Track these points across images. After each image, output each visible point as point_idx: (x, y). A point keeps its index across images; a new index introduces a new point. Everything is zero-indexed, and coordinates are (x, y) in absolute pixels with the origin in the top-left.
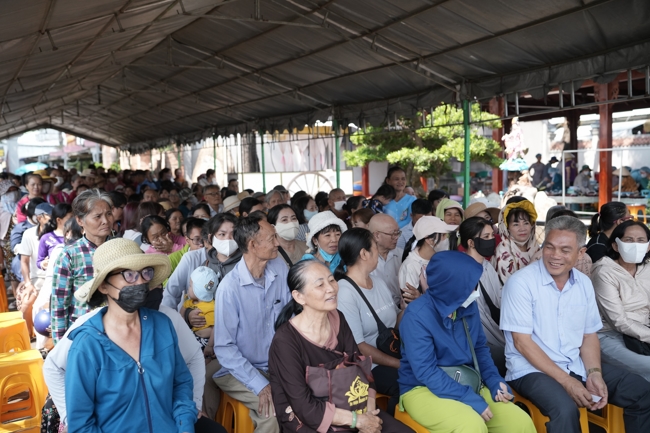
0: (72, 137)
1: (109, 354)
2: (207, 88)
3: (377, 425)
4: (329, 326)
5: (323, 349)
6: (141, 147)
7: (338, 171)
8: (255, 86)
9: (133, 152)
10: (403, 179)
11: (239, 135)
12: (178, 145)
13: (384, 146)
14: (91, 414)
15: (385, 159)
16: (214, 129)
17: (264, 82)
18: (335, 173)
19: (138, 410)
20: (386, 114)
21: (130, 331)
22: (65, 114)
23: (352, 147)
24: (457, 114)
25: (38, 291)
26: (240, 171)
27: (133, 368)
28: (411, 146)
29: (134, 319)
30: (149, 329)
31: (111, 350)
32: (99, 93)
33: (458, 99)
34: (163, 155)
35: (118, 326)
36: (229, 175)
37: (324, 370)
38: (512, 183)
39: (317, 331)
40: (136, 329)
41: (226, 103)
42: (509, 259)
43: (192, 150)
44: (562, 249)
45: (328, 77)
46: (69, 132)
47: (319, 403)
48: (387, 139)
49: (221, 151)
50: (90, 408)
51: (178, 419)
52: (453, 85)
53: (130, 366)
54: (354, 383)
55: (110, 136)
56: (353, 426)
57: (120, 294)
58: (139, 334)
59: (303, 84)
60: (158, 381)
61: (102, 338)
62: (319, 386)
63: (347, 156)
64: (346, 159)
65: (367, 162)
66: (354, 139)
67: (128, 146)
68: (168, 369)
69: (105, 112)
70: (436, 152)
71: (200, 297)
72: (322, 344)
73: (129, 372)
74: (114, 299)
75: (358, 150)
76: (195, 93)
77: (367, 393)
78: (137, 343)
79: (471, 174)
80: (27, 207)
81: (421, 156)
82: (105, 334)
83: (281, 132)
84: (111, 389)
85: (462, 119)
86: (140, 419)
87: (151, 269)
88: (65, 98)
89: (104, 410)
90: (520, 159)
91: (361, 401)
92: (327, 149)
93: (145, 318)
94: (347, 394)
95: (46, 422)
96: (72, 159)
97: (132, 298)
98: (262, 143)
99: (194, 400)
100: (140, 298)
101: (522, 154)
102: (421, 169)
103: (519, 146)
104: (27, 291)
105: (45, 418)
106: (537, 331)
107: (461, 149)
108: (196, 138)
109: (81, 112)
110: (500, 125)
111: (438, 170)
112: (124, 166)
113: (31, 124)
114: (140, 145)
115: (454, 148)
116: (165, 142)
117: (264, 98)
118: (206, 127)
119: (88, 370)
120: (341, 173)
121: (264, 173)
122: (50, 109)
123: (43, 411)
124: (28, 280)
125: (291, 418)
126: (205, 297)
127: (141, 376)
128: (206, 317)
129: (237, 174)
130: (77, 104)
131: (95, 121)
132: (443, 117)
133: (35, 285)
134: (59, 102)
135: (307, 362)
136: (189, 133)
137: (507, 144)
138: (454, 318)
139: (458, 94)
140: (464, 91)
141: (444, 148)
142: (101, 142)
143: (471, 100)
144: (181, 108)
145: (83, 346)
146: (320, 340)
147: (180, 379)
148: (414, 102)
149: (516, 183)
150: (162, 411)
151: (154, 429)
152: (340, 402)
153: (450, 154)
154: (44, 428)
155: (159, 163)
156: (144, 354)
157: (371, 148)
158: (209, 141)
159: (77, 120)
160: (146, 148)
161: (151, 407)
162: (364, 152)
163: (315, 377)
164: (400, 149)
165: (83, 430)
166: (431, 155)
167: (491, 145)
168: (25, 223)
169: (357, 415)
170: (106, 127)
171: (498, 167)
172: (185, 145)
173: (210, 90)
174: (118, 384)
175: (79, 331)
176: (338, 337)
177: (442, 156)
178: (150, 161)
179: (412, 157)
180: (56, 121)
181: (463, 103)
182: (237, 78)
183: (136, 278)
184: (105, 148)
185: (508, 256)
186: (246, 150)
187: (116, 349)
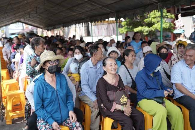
0: (27, 26)
1: (47, 86)
2: (73, 7)
3: (130, 110)
4: (115, 79)
5: (113, 86)
6: (51, 28)
7: (117, 35)
8: (89, 6)
9: (48, 30)
10: (140, 36)
11: (83, 23)
12: (63, 27)
13: (133, 26)
14: (42, 105)
15: (133, 31)
16: (75, 22)
17: (92, 5)
18: (116, 36)
19: (56, 104)
20: (134, 14)
21: (53, 80)
22: (25, 17)
23: (122, 27)
24: (158, 14)
25: (20, 74)
26: (84, 36)
27: (54, 91)
28: (142, 26)
29: (54, 76)
30: (58, 79)
31: (47, 85)
32: (36, 9)
33: (159, 8)
34: (58, 31)
35: (49, 78)
36: (80, 37)
37: (113, 92)
38: (178, 37)
39: (111, 80)
40: (55, 79)
41: (79, 12)
42: (175, 61)
43: (68, 29)
44: (190, 56)
45: (114, 2)
46: (26, 23)
47: (112, 102)
48: (134, 24)
49: (78, 29)
50: (41, 103)
51: (68, 107)
52: (157, 3)
53: (53, 90)
54: (122, 97)
55: (40, 25)
56: (122, 110)
57: (48, 68)
58: (55, 80)
59: (105, 5)
60: (62, 95)
61: (44, 82)
62: (111, 98)
63: (120, 30)
64: (120, 31)
65: (127, 32)
66: (123, 24)
67: (46, 28)
68: (65, 92)
69: (38, 16)
70: (151, 28)
71: (73, 72)
72: (113, 84)
73: (53, 92)
74: (47, 70)
75: (124, 28)
76: (69, 9)
77: (127, 100)
78: (55, 83)
79: (163, 36)
80: (15, 47)
81: (146, 29)
82: (45, 80)
83: (98, 22)
84: (48, 97)
85: (160, 16)
86: (57, 106)
87: (58, 60)
88: (25, 12)
89: (46, 103)
90: (181, 29)
91: (125, 103)
92: (113, 29)
93: (57, 76)
94: (120, 100)
95: (26, 111)
96: (28, 33)
97: (52, 70)
98: (92, 26)
99: (73, 101)
100: (55, 70)
101: (182, 27)
102: (146, 34)
103: (181, 24)
104: (17, 74)
105: (26, 109)
106: (183, 83)
107: (160, 26)
108: (69, 25)
109: (31, 16)
110: (174, 18)
111: (152, 34)
112: (45, 35)
113: (14, 21)
114: (50, 28)
115: (157, 26)
116: (59, 26)
117: (92, 10)
118: (72, 21)
119: (40, 91)
120: (118, 36)
121: (92, 36)
122: (20, 15)
123: (25, 107)
124: (17, 70)
125: (103, 107)
126: (74, 72)
127: (57, 93)
128: (75, 78)
129: (83, 37)
130: (29, 13)
131: (35, 20)
132: (153, 15)
133: (19, 72)
134: (23, 13)
135: (108, 89)
136: (67, 23)
137: (176, 24)
138: (153, 76)
139: (159, 6)
140: (161, 5)
141: (154, 26)
142: (37, 27)
143: (163, 8)
144: (64, 14)
145: (39, 84)
146: (112, 83)
147: (69, 95)
148: (143, 10)
149: (179, 38)
150: (63, 104)
151: (61, 109)
152: (118, 102)
153: (156, 28)
154: (26, 112)
155: (57, 34)
156: (57, 87)
157: (128, 27)
158: (74, 26)
159: (29, 19)
160: (52, 29)
161: (60, 103)
162: (126, 28)
163: (110, 94)
164: (138, 27)
165: (40, 109)
166: (149, 29)
167: (170, 25)
168: (15, 52)
169: (123, 107)
170: (39, 22)
171: (173, 33)
172: (65, 27)
173: (74, 8)
174: (50, 96)
175: (37, 79)
176: (118, 83)
177: (153, 29)
178: (54, 33)
179: (143, 30)
180: (22, 20)
181: (160, 10)
182: (83, 3)
183: (53, 63)
184: (38, 29)
185: (175, 60)
186: (86, 29)
187: (48, 85)
